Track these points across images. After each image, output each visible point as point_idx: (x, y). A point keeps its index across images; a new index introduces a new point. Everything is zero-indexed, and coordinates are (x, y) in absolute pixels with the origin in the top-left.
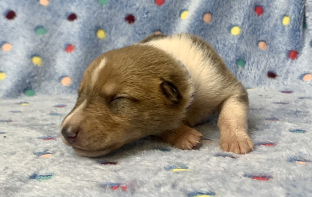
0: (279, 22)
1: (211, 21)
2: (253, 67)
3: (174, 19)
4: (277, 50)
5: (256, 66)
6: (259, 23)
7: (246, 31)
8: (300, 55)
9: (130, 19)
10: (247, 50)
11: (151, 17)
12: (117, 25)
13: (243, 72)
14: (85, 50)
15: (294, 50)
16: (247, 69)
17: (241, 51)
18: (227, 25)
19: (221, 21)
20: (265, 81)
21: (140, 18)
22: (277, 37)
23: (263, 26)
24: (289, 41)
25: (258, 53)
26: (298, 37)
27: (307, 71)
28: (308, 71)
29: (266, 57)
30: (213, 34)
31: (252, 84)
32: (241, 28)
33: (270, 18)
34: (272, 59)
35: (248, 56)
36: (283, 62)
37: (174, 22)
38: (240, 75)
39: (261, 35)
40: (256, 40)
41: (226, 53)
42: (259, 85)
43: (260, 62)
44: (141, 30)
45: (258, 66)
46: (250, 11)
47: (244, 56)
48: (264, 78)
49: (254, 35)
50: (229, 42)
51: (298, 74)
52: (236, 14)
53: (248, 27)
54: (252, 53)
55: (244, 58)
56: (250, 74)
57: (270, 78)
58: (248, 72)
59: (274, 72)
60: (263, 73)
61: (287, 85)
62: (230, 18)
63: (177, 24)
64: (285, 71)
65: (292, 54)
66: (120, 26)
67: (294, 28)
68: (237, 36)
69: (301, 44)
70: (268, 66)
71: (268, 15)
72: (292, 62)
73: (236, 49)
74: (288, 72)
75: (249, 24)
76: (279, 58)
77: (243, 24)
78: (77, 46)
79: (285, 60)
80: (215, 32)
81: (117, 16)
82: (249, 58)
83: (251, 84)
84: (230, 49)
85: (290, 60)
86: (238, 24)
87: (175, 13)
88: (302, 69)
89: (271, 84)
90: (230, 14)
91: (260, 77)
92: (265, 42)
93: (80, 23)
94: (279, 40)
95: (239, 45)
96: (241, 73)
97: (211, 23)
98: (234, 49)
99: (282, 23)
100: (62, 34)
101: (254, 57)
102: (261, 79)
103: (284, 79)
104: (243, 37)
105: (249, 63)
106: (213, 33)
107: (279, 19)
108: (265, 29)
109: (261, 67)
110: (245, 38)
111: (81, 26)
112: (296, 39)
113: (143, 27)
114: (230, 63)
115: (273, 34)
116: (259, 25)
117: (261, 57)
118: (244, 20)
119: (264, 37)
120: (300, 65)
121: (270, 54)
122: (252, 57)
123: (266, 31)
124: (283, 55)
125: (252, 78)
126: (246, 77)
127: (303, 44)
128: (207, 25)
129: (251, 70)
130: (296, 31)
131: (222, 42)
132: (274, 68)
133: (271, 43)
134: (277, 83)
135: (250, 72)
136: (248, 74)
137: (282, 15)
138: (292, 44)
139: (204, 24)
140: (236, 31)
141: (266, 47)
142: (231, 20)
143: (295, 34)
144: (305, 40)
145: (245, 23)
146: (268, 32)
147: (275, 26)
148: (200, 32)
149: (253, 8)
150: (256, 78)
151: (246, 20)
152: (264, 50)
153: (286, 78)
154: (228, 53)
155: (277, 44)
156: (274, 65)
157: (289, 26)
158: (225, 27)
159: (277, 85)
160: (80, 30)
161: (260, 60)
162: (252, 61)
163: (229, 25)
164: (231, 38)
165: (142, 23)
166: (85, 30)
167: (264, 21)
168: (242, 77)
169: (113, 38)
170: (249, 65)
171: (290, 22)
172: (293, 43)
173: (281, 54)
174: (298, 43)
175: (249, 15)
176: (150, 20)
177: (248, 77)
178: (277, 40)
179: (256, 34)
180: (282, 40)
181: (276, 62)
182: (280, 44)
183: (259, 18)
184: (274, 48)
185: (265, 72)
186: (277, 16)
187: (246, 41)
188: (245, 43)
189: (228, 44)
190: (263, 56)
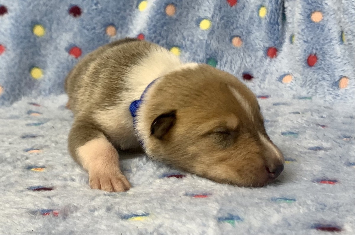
0: (255, 14)
1: (175, 13)
2: (226, 68)
3: (131, 11)
4: (254, 47)
6: (232, 16)
7: (218, 25)
8: (280, 53)
9: (75, 11)
10: (219, 48)
11: (102, 8)
12: (58, 19)
14: (19, 51)
15: (273, 47)
17: (212, 49)
18: (195, 19)
19: (188, 14)
21: (88, 10)
22: (253, 32)
23: (236, 19)
24: (267, 37)
25: (231, 52)
26: (276, 32)
27: (287, 71)
28: (289, 72)
29: (241, 55)
30: (178, 30)
32: (211, 21)
33: (245, 9)
34: (249, 57)
35: (220, 54)
36: (261, 61)
37: (130, 15)
39: (235, 29)
40: (229, 36)
43: (234, 62)
44: (90, 24)
45: (231, 67)
46: (221, 1)
47: (215, 54)
49: (226, 29)
50: (198, 38)
51: (277, 75)
52: (204, 5)
53: (219, 20)
54: (225, 51)
55: (216, 56)
57: (246, 80)
59: (250, 73)
61: (264, 88)
62: (198, 9)
63: (134, 17)
64: (262, 72)
65: (271, 51)
66: (63, 20)
67: (272, 21)
68: (206, 30)
69: (280, 39)
70: (243, 66)
71: (243, 6)
72: (271, 61)
73: (206, 46)
74: (266, 73)
75: (221, 16)
76: (256, 57)
77: (213, 16)
78: (9, 46)
79: (263, 58)
80: (180, 27)
81: (59, 8)
82: (221, 57)
85: (268, 59)
86: (207, 16)
87: (131, 3)
88: (281, 69)
90: (198, 5)
92: (240, 37)
93: (12, 17)
94: (256, 36)
95: (209, 41)
97: (175, 16)
98: (204, 47)
99: (258, 15)
101: (226, 56)
103: (261, 82)
104: (214, 32)
105: (221, 63)
107: (255, 10)
108: (239, 22)
109: (235, 68)
110: (216, 32)
111: (12, 21)
112: (275, 34)
113: (92, 21)
115: (249, 29)
116: (232, 18)
117: (235, 56)
118: (214, 12)
119: (239, 32)
120: (279, 65)
121: (245, 52)
122: (225, 56)
123: (240, 25)
124: (261, 53)
127: (283, 39)
128: (171, 18)
130: (274, 24)
131: (190, 39)
132: (251, 69)
133: (246, 39)
134: (253, 86)
137: (258, 5)
138: (270, 40)
139: (167, 17)
140: (205, 25)
141: (241, 43)
143: (273, 27)
144: (285, 34)
145: (215, 16)
146: (243, 25)
147: (251, 18)
148: (162, 27)
151: (217, 12)
152: (239, 48)
153: (263, 80)
154: (196, 51)
155: (253, 40)
156: (250, 64)
157: (266, 19)
158: (192, 20)
160: (11, 26)
162: (224, 61)
163: (197, 18)
164: (201, 34)
165: (90, 16)
166: (17, 27)
167: (237, 13)
169: (54, 36)
171: (267, 14)
172: (271, 38)
173: (259, 52)
174: (277, 39)
175: (220, 6)
176: (101, 12)
178: (253, 35)
179: (229, 28)
180: (258, 35)
181: (253, 61)
182: (257, 40)
183: (232, 9)
184: (250, 45)
185: (239, 73)
186: (252, 6)
187: (217, 36)
188: (216, 38)
189: (197, 41)
190: (237, 55)
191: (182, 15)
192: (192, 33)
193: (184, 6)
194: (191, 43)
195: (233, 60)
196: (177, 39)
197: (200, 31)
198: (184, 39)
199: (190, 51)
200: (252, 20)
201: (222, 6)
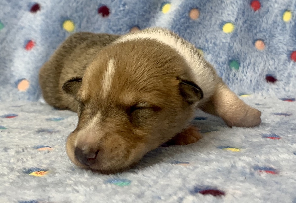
0: (279, 18)
1: (199, 17)
2: (249, 70)
3: (155, 13)
4: (277, 50)
5: (253, 69)
6: (256, 20)
7: (241, 28)
9: (104, 11)
10: (242, 50)
11: (129, 9)
13: (237, 75)
16: (242, 71)
17: (235, 51)
18: (218, 22)
19: (211, 18)
20: (262, 86)
21: (116, 11)
22: (276, 36)
23: (260, 23)
24: (291, 41)
25: (255, 54)
29: (264, 58)
30: (201, 33)
31: (248, 89)
32: (234, 24)
33: (269, 13)
34: (271, 60)
35: (243, 56)
36: (284, 64)
37: (154, 17)
38: (234, 78)
39: (257, 32)
40: (252, 39)
41: (216, 53)
42: (256, 91)
43: (257, 64)
44: (116, 26)
45: (254, 68)
46: (244, 5)
47: (238, 57)
48: (262, 83)
49: (249, 33)
50: (221, 41)
52: (228, 9)
53: (242, 23)
54: (248, 53)
55: (239, 58)
56: (245, 78)
57: (269, 83)
58: (243, 75)
59: (273, 76)
60: (261, 76)
61: (289, 91)
62: (222, 13)
63: (157, 18)
64: (286, 75)
65: (294, 55)
66: (92, 19)
68: (229, 33)
70: (266, 68)
71: (266, 11)
73: (228, 48)
74: (290, 76)
75: (244, 20)
76: (280, 60)
77: (236, 20)
79: (287, 61)
80: (203, 31)
82: (244, 59)
83: (246, 89)
84: (221, 48)
85: (292, 62)
86: (230, 20)
87: (155, 6)
89: (270, 90)
90: (221, 9)
91: (257, 81)
92: (263, 41)
94: (280, 40)
95: (232, 43)
96: (235, 76)
97: (198, 20)
98: (227, 49)
99: (282, 19)
100: (22, 28)
101: (250, 58)
102: (258, 83)
103: (286, 84)
104: (237, 35)
105: (244, 65)
106: (201, 31)
107: (279, 14)
108: (262, 26)
109: (258, 70)
110: (239, 36)
113: (119, 22)
114: (221, 64)
115: (272, 33)
116: (255, 22)
117: (258, 58)
118: (238, 16)
119: (262, 35)
121: (269, 55)
122: (248, 58)
123: (264, 29)
124: (284, 57)
125: (247, 83)
126: (241, 81)
128: (194, 22)
129: (247, 73)
131: (213, 41)
132: (274, 71)
133: (269, 43)
134: (277, 89)
135: (245, 76)
136: (243, 77)
137: (282, 10)
138: (294, 44)
140: (228, 28)
141: (264, 47)
142: (223, 16)
145: (239, 19)
146: (267, 29)
147: (275, 22)
148: (186, 30)
149: (248, 3)
150: (252, 82)
151: (240, 16)
152: (262, 51)
153: (288, 83)
154: (219, 53)
156: (273, 67)
157: (291, 23)
158: (215, 24)
159: (276, 90)
161: (257, 62)
162: (248, 63)
163: (220, 21)
164: (223, 37)
165: (118, 17)
167: (261, 17)
168: (236, 81)
170: (244, 67)
171: (292, 18)
173: (282, 56)
175: (244, 10)
176: (128, 13)
177: (243, 80)
178: (277, 39)
179: (252, 32)
180: (282, 39)
181: (276, 64)
182: (280, 44)
183: (255, 14)
184: (273, 48)
185: (263, 75)
186: (276, 11)
187: (240, 39)
188: (239, 41)
189: (219, 43)
190: (260, 58)
191: (205, 19)
192: (215, 36)
193: (207, 10)
194: (213, 45)
195: (256, 62)
196: (200, 41)
197: (223, 34)
198: (207, 41)
199: (213, 53)
200: (275, 24)
201: (245, 11)
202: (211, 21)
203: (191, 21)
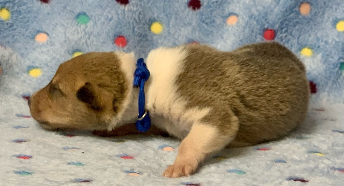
1: (310, 13)
18: (331, 19)
41: (328, 53)
50: (333, 40)
62: (336, 9)
80: (314, 28)
84: (334, 48)
90: (336, 5)
98: (340, 49)
106: (311, 28)
131: (324, 40)
142: (337, 13)
154: (331, 53)
163: (334, 18)
164: (336, 35)
189: (331, 42)
191: (317, 15)
192: (328, 34)
193: (320, 5)
194: (325, 44)
196: (310, 39)
198: (318, 40)
199: (323, 52)
202: (324, 18)
203: (300, 17)
